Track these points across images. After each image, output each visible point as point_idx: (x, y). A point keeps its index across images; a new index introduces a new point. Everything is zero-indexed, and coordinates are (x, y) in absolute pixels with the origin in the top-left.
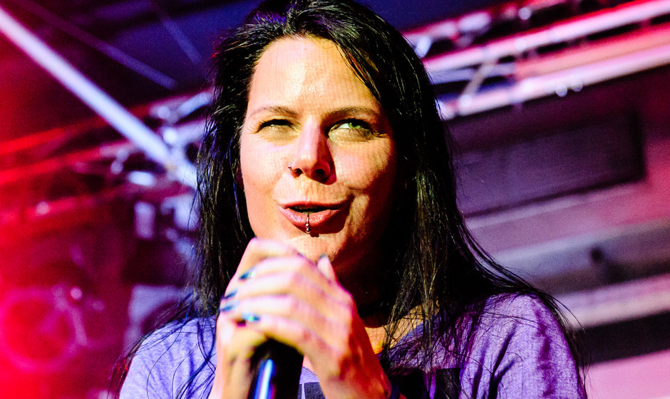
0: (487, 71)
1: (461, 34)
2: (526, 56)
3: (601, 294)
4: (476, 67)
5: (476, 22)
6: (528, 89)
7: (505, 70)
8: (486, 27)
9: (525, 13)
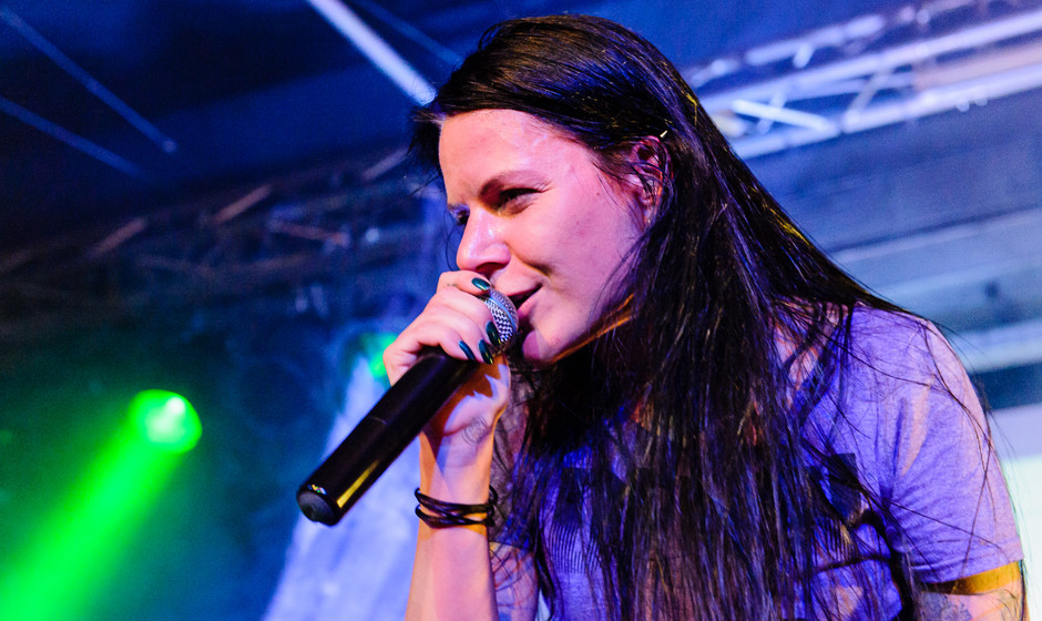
0: (881, 82)
1: (849, 42)
2: (924, 65)
3: (996, 335)
4: (867, 77)
5: (868, 26)
6: (928, 102)
7: (899, 81)
8: (877, 33)
9: (924, 17)
